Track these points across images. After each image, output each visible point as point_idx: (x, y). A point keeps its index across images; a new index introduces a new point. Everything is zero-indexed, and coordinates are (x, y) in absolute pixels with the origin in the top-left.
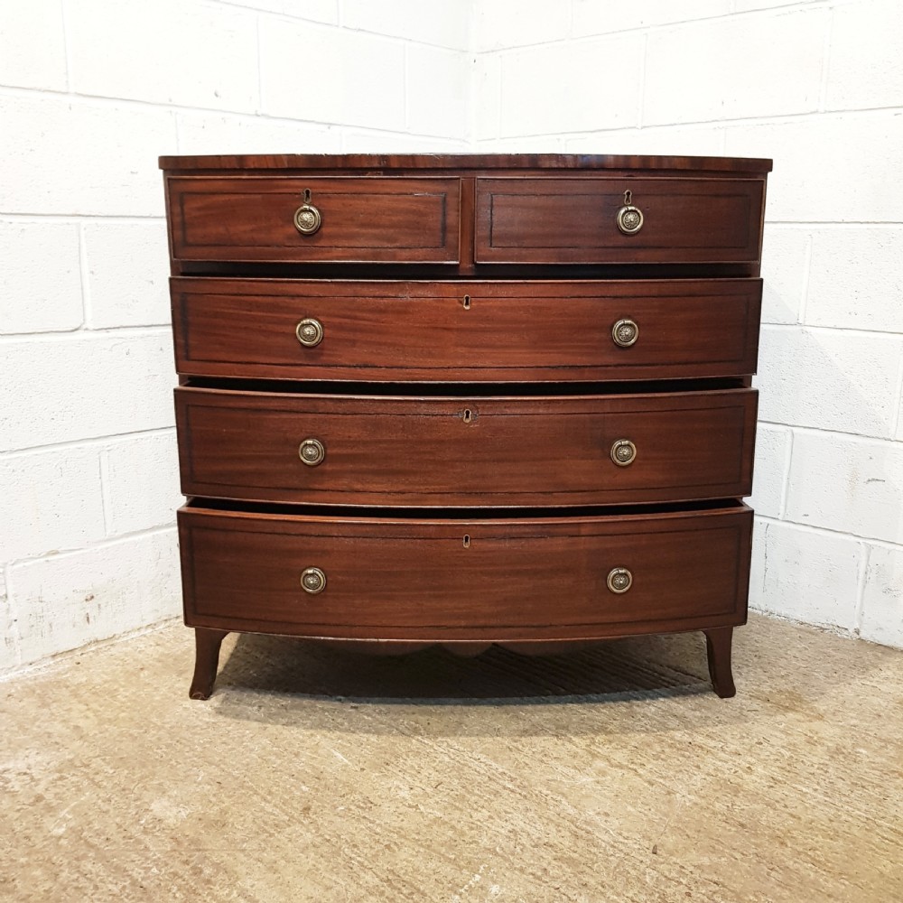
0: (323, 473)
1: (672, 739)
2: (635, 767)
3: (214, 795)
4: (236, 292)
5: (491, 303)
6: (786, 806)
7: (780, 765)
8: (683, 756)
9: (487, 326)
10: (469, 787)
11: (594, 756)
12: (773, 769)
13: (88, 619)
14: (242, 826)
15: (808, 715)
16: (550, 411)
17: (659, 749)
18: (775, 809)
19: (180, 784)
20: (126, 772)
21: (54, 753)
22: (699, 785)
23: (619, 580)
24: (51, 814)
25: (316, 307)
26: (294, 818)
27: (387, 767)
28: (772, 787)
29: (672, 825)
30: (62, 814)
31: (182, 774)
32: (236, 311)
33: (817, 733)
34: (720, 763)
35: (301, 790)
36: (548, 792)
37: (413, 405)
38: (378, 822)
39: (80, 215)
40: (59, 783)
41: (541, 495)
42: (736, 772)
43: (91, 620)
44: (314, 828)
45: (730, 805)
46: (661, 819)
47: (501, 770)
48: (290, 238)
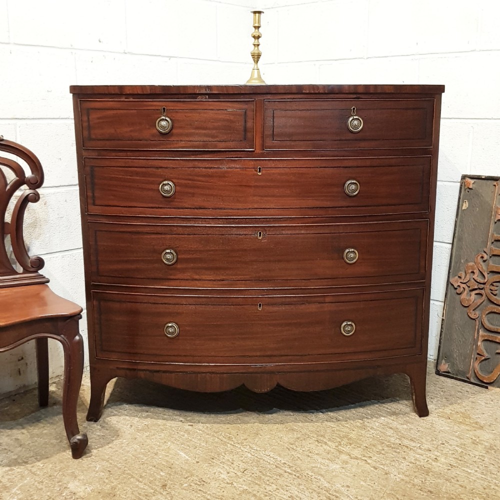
0: (176, 269)
1: (389, 442)
2: (366, 459)
3: (107, 478)
4: (124, 165)
5: (274, 171)
6: (458, 481)
7: (455, 457)
8: (396, 452)
9: (272, 184)
10: (264, 472)
11: (340, 452)
12: (451, 459)
13: (20, 372)
14: (126, 496)
15: (473, 427)
16: (308, 232)
17: (381, 448)
18: (450, 482)
19: (85, 472)
20: (51, 465)
21: (4, 455)
22: (405, 469)
23: (348, 328)
24: (7, 491)
25: (171, 174)
26: (157, 491)
27: (213, 460)
28: (450, 469)
29: (388, 492)
30: (14, 490)
31: (86, 466)
32: (123, 177)
33: (479, 437)
34: (418, 456)
35: (160, 474)
36: (313, 474)
37: (228, 229)
38: (208, 492)
39: (16, 119)
40: (10, 472)
41: (303, 281)
42: (428, 461)
43: (21, 372)
44: (170, 497)
45: (423, 480)
46: (381, 489)
47: (283, 462)
48: (153, 136)
